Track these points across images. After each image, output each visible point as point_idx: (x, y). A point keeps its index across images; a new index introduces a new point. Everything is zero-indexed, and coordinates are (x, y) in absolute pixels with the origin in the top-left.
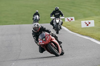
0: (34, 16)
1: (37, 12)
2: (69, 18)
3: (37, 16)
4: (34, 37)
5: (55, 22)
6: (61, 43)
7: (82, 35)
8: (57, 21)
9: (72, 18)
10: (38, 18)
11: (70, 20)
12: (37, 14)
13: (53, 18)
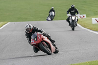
0: (50, 13)
1: (53, 9)
2: (82, 16)
3: (53, 12)
4: (27, 37)
5: (71, 19)
6: (54, 42)
7: (93, 30)
8: (73, 18)
9: (84, 15)
11: (82, 17)
13: (69, 15)
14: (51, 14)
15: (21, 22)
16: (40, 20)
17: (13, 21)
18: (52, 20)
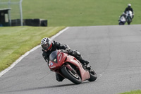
1: (129, 7)
3: (130, 12)
4: (45, 59)
10: (131, 15)
12: (129, 9)
14: (127, 15)
15: (85, 27)
16: (112, 24)
17: (73, 26)
18: (129, 23)
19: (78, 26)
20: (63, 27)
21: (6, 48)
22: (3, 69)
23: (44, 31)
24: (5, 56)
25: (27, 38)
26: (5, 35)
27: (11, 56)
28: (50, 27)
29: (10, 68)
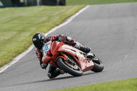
19: (99, 3)
20: (82, 6)
21: (23, 31)
22: (20, 53)
23: (63, 11)
24: (22, 38)
25: (45, 19)
26: (20, 17)
27: (28, 39)
28: (69, 7)
29: (28, 51)
